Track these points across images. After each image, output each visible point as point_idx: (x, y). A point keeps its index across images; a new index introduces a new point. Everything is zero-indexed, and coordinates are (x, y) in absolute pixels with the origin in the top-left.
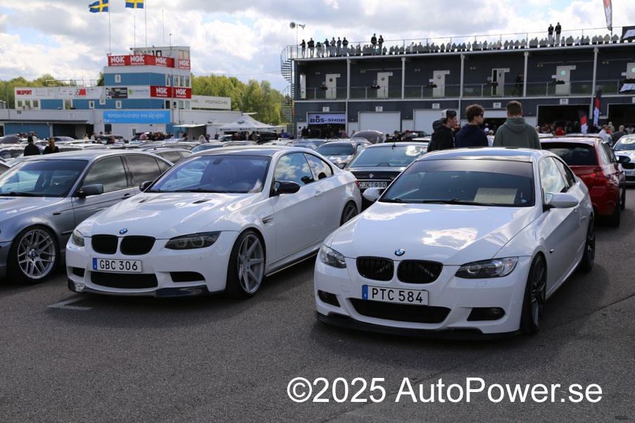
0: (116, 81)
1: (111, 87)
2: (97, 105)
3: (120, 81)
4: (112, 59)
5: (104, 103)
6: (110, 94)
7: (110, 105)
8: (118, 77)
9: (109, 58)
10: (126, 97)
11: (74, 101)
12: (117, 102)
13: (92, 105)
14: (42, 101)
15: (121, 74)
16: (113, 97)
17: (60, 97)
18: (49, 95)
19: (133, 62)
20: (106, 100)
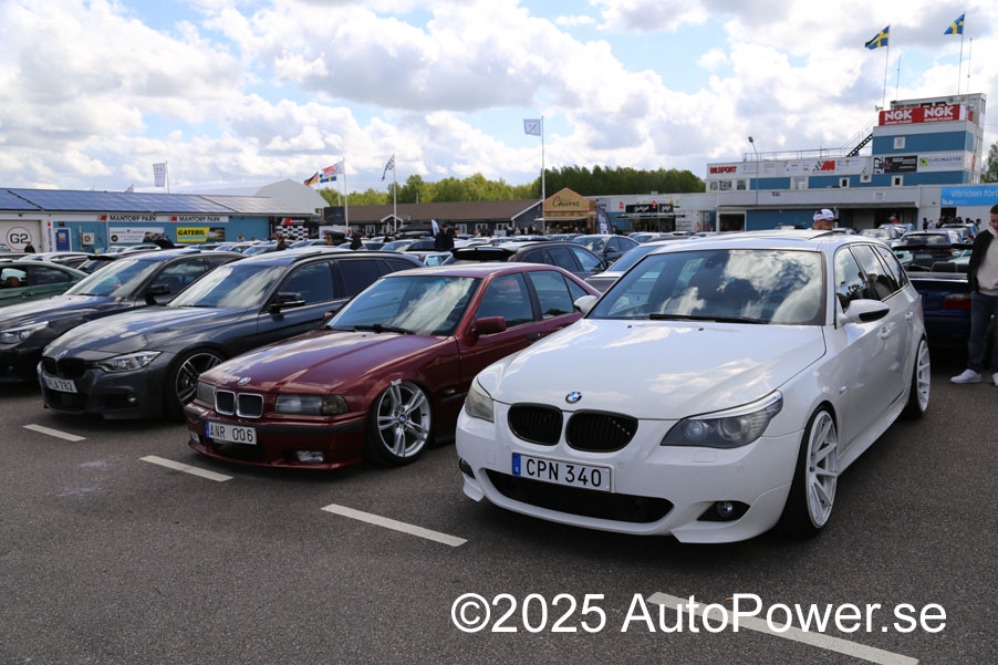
0: (896, 147)
1: (885, 156)
2: (855, 181)
3: (903, 147)
4: (887, 116)
5: (869, 180)
6: (881, 166)
7: (878, 181)
8: (900, 142)
9: (882, 115)
10: (915, 170)
11: (811, 178)
12: (894, 178)
13: (845, 183)
14: (753, 181)
15: (907, 137)
16: (886, 171)
17: (786, 175)
18: (766, 172)
19: (929, 116)
20: (873, 175)
